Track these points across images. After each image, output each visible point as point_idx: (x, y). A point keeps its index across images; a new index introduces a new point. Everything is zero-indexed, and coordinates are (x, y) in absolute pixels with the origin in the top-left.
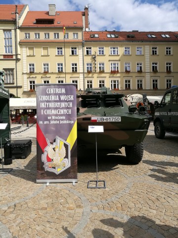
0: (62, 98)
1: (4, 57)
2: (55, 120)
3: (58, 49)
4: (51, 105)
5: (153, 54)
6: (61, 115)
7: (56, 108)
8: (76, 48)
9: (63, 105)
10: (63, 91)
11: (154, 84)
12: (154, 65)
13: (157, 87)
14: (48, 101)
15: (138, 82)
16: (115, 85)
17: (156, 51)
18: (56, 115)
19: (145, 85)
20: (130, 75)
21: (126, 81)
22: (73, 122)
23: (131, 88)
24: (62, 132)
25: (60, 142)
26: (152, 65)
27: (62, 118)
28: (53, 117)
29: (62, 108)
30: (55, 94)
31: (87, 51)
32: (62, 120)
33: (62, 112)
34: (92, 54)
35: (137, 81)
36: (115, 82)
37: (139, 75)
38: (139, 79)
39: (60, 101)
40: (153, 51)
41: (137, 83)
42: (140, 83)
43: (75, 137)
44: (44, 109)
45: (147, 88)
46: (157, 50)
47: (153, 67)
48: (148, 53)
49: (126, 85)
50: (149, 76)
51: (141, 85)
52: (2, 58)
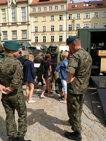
3: (52, 16)
8: (62, 16)
31: (69, 17)
34: (72, 19)
52: (21, 24)
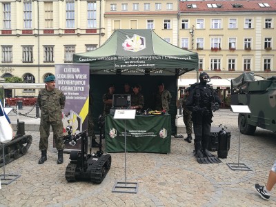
0: (77, 76)
1: (87, 32)
2: (70, 96)
3: (149, 21)
4: (68, 82)
5: (267, 27)
6: (75, 92)
7: (72, 86)
8: (169, 21)
9: (77, 83)
10: (78, 70)
11: (265, 65)
12: (268, 41)
13: (269, 68)
14: (65, 79)
15: (245, 62)
16: (215, 65)
17: (270, 24)
18: (72, 92)
19: (254, 66)
20: (235, 53)
21: (230, 61)
22: (85, 98)
23: (236, 69)
24: (76, 107)
25: (73, 116)
26: (264, 41)
27: (76, 94)
28: (69, 94)
29: (77, 86)
30: (72, 73)
31: (183, 25)
32: (76, 96)
33: (76, 89)
34: (189, 28)
35: (243, 61)
36: (215, 61)
37: (246, 53)
38: (247, 58)
39: (75, 79)
40: (267, 24)
41: (243, 63)
42: (247, 63)
43: (87, 112)
44: (61, 86)
45: (256, 70)
46: (272, 22)
47: (266, 43)
48: (260, 27)
49: (230, 65)
50: (260, 54)
51: (249, 65)
52: (84, 32)
